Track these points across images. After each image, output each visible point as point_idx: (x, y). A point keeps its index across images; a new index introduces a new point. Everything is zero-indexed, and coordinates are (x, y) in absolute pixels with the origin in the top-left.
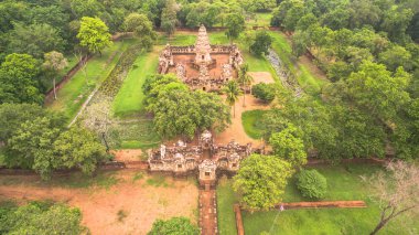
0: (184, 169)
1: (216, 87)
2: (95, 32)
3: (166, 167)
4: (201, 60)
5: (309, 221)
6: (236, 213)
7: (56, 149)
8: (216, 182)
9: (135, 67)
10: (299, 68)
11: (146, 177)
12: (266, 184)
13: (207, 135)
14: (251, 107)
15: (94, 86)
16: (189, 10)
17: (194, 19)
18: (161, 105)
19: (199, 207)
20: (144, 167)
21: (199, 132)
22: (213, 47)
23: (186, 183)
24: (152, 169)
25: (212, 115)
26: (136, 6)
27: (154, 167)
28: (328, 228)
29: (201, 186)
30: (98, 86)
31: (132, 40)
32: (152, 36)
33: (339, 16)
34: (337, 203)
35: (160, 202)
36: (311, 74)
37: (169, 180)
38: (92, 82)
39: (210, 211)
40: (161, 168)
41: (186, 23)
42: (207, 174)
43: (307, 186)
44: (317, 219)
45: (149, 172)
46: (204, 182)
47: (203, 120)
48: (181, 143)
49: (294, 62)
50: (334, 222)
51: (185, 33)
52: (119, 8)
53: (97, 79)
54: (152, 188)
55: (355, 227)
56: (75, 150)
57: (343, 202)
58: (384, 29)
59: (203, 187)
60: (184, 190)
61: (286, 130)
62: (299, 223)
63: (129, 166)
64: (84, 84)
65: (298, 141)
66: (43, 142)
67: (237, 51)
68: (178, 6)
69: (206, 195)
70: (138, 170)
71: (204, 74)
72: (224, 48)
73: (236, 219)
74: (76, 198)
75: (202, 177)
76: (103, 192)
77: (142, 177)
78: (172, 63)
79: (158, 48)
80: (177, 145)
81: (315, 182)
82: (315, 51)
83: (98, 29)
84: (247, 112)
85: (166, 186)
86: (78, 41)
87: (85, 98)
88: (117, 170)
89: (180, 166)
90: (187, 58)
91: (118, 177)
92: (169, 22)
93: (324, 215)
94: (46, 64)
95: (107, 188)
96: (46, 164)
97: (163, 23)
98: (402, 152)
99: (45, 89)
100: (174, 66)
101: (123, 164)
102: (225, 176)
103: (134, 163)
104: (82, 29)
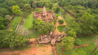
0: (47, 42)
1: (49, 21)
2: (17, 9)
3: (43, 42)
4: (44, 15)
5: (79, 50)
6: (62, 51)
7: (16, 41)
8: (56, 44)
9: (28, 17)
10: (67, 15)
11: (38, 45)
12: (70, 43)
13: (51, 33)
14: (58, 25)
15: (18, 23)
16: (39, 3)
17: (40, 5)
18: (40, 27)
19: (53, 51)
20: (37, 43)
21: (49, 32)
22: (47, 11)
23: (48, 45)
24: (39, 43)
25: (52, 28)
26: (26, 2)
27: (39, 42)
28: (83, 52)
29: (52, 45)
30: (19, 23)
31: (25, 11)
32: (31, 9)
33: (73, 3)
34: (83, 45)
35: (43, 51)
36: (70, 16)
37: (44, 45)
38: (18, 22)
39: (56, 51)
40: (41, 42)
41: (38, 6)
42: (53, 42)
43: (77, 43)
44: (80, 50)
45: (39, 44)
46: (53, 44)
47: (50, 29)
48: (46, 36)
49: (65, 14)
50: (84, 50)
51: (38, 8)
52: (21, 3)
53: (19, 21)
54: (40, 48)
55: (89, 50)
56: (21, 41)
57: (85, 45)
58: (83, 5)
59: (53, 46)
60: (48, 47)
61: (72, 30)
62: (77, 51)
63: (33, 43)
64: (16, 23)
65: (75, 32)
66: (12, 40)
67: (52, 12)
68: (36, 2)
69: (54, 48)
70: (36, 43)
71: (47, 18)
72: (49, 11)
73: (62, 53)
74: (21, 53)
75: (52, 43)
76: (28, 50)
77: (37, 45)
78: (37, 16)
79: (33, 12)
80: (45, 36)
81: (78, 41)
82: (69, 11)
83: (17, 8)
84: (58, 26)
85: (43, 47)
86: (12, 12)
87: (16, 27)
88: (30, 44)
89: (46, 41)
90: (40, 14)
91: (31, 46)
92: (34, 6)
93: (82, 49)
94: (6, 18)
95: (29, 49)
96: (13, 45)
97: (33, 6)
98: (96, 32)
99: (6, 25)
100: (38, 17)
101: (32, 42)
102: (57, 42)
103: (34, 42)
104: (13, 9)
